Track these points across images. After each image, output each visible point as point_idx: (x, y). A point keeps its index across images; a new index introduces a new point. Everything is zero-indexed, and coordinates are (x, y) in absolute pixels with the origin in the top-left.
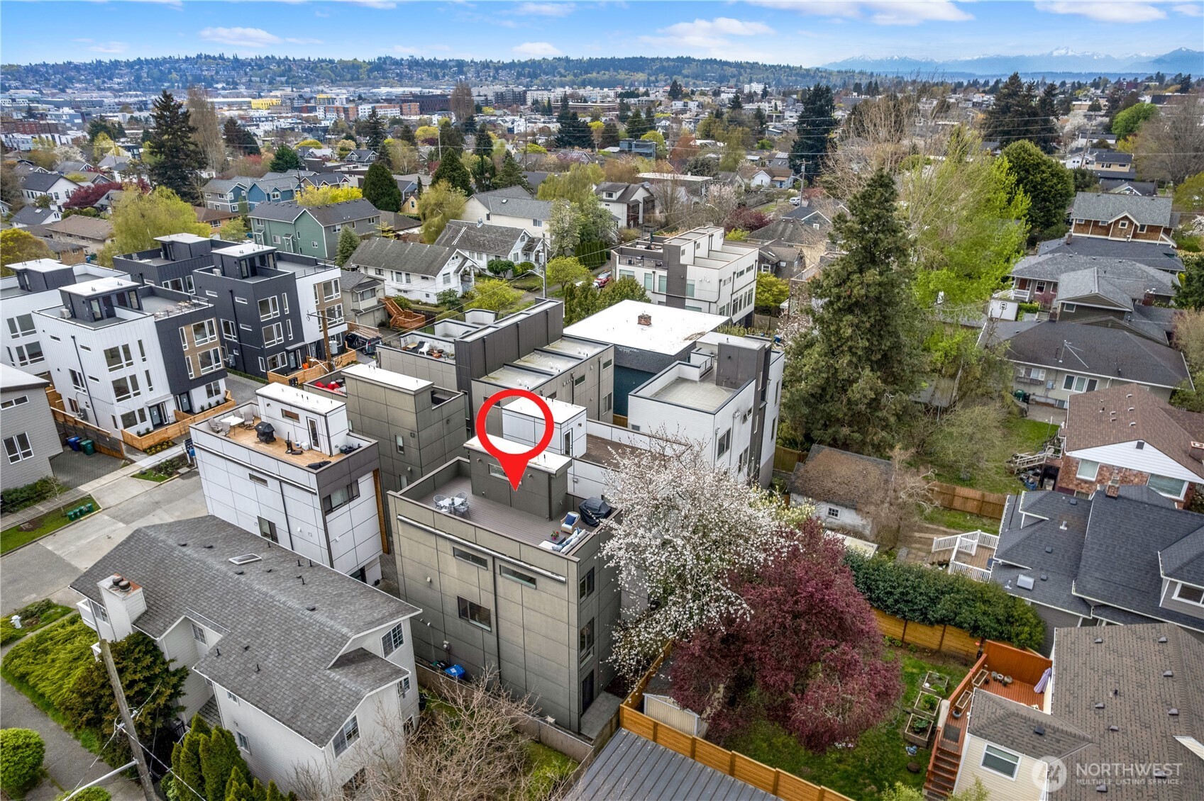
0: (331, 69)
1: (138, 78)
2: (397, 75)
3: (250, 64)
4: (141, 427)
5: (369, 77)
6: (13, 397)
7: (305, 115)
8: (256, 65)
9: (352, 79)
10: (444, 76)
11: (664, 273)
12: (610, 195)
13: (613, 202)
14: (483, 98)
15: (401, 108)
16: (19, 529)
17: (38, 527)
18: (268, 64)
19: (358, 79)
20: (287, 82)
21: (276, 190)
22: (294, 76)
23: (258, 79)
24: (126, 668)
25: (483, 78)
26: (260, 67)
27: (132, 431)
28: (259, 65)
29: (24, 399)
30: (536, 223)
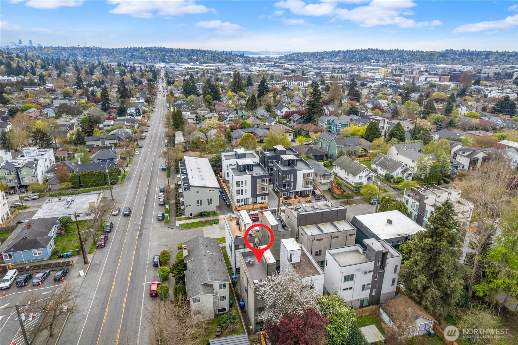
0: (421, 56)
1: (345, 57)
2: (452, 58)
3: (387, 53)
4: (241, 204)
5: (437, 59)
6: (211, 189)
7: (397, 78)
8: (390, 53)
9: (429, 61)
10: (476, 60)
11: (418, 204)
12: (464, 153)
13: (464, 156)
14: (486, 75)
15: (440, 78)
16: (202, 222)
17: (205, 223)
18: (395, 52)
19: (432, 60)
20: (400, 61)
21: (340, 123)
22: (403, 58)
23: (388, 59)
24: (179, 265)
25: (499, 61)
26: (391, 54)
27: (238, 204)
28: (391, 53)
29: (214, 190)
30: (413, 161)
